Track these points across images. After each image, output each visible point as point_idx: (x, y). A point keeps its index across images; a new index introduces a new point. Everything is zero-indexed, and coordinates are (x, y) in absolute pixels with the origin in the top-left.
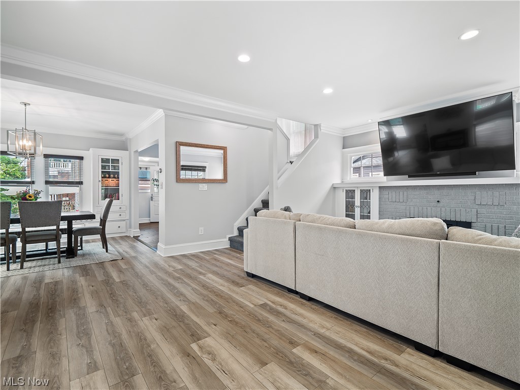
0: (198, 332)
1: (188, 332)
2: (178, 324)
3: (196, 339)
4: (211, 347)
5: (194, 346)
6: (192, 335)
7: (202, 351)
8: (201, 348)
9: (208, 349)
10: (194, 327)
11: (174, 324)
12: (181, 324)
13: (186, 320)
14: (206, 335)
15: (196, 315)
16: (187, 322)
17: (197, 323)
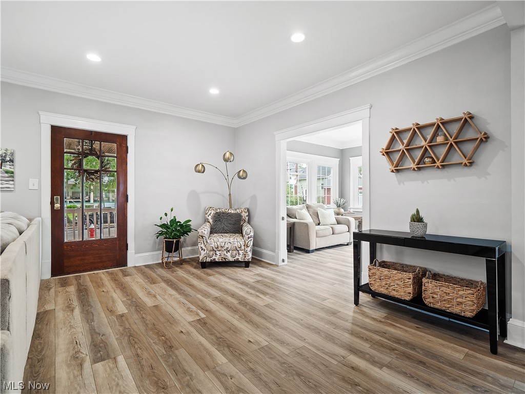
0: (199, 326)
1: (209, 327)
2: (222, 335)
3: (202, 320)
4: (190, 315)
5: (203, 315)
6: (205, 323)
7: (197, 312)
8: (198, 314)
9: (192, 314)
10: (204, 331)
11: (226, 335)
12: (218, 335)
13: (215, 340)
14: (192, 323)
15: (202, 345)
16: (213, 337)
17: (202, 335)
